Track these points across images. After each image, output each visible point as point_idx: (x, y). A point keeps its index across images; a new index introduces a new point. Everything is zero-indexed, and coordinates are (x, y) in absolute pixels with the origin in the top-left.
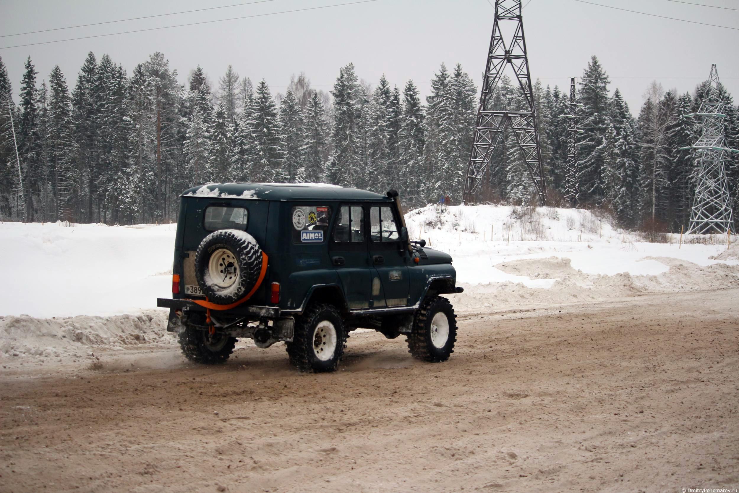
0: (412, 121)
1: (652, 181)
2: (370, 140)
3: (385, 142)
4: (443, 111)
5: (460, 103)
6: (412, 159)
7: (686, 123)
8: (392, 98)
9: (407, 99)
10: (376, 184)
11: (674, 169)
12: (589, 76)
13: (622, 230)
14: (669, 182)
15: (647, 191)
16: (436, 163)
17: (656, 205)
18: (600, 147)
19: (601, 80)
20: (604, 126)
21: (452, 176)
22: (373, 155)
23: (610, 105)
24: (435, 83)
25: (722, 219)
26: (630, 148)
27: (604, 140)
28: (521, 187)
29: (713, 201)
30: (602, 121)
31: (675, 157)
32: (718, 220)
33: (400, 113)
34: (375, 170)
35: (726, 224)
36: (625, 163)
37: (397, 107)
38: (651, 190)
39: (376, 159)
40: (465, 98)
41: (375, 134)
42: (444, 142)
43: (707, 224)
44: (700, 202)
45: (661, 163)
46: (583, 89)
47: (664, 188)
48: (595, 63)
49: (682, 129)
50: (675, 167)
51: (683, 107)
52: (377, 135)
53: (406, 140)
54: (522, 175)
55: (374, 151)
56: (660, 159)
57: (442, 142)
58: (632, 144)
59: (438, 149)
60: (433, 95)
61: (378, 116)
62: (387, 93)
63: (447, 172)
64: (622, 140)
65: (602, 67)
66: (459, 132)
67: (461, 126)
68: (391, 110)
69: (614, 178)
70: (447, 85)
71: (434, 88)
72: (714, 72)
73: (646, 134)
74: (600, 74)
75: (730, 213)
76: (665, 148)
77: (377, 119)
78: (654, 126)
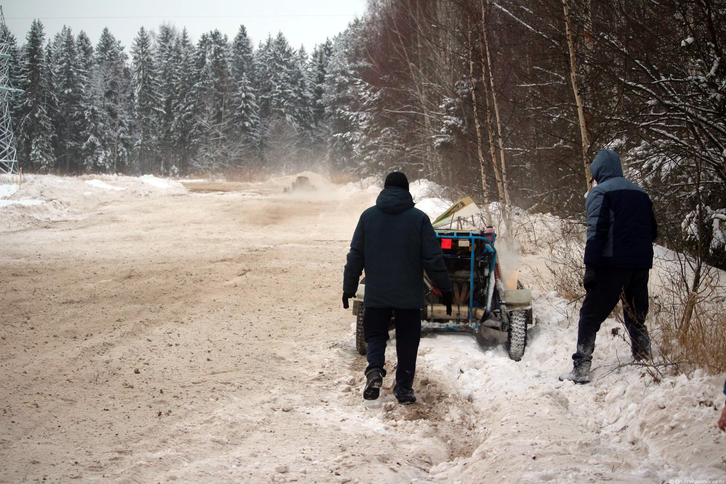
25: (6, 159)
35: (11, 163)
75: (14, 153)
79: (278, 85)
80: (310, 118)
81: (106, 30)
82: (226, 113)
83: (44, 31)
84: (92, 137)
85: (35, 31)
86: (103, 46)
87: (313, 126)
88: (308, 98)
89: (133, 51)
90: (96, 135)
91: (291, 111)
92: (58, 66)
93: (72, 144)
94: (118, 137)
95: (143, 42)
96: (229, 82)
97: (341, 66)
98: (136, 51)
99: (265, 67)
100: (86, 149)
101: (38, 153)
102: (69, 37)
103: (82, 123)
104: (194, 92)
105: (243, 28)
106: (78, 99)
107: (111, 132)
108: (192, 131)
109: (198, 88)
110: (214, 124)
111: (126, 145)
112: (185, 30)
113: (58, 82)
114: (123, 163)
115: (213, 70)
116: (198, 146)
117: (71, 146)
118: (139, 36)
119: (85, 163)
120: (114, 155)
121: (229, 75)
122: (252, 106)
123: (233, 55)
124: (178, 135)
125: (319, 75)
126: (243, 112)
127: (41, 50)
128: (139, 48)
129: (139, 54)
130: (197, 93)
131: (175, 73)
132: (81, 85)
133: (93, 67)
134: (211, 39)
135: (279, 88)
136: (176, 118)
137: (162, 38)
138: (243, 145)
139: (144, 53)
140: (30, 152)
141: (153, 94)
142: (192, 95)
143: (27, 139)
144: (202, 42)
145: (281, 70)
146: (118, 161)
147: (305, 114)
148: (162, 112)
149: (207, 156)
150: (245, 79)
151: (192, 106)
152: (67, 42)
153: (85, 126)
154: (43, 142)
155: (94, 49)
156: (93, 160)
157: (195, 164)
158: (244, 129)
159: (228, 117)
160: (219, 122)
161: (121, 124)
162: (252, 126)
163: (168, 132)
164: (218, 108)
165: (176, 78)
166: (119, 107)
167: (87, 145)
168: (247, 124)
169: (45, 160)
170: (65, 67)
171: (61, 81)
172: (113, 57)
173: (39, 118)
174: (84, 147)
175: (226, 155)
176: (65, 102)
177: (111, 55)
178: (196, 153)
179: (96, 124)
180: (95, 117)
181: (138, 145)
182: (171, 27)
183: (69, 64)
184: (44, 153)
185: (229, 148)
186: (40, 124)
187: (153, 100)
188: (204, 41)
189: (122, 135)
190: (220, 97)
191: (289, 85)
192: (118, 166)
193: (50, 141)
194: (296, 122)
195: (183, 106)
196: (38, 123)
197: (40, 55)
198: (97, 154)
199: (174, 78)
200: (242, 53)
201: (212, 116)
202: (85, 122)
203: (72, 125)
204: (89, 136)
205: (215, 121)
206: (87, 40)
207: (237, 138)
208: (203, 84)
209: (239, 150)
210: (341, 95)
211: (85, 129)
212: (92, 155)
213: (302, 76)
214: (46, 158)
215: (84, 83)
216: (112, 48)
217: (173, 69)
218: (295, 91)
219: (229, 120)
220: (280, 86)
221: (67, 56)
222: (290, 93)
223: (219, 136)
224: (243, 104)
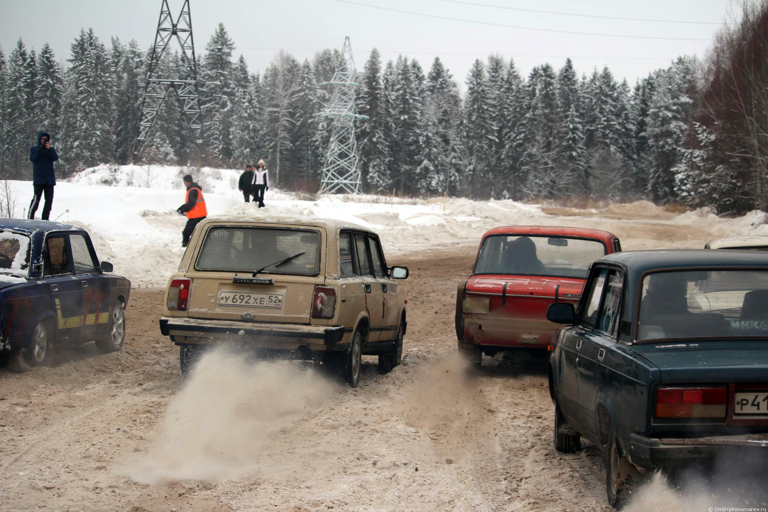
0: (48, 82)
1: (277, 143)
2: (9, 100)
3: (23, 102)
4: (83, 74)
5: (99, 66)
6: (47, 118)
7: (310, 89)
8: (29, 60)
9: (44, 61)
10: (14, 143)
11: (297, 132)
12: (216, 42)
13: (278, 190)
14: (291, 145)
15: (272, 152)
16: (75, 123)
17: (280, 166)
18: (225, 110)
19: (227, 45)
20: (229, 90)
21: (90, 136)
22: (11, 114)
23: (235, 70)
24: (74, 47)
25: (351, 180)
26: (255, 111)
27: (229, 103)
28: (154, 147)
29: (343, 163)
30: (227, 86)
31: (299, 121)
32: (346, 182)
33: (36, 76)
34: (13, 129)
35: (356, 185)
36: (249, 125)
37: (34, 69)
38: (275, 152)
39: (14, 118)
40: (104, 62)
41: (13, 94)
42: (83, 103)
43: (338, 184)
44: (331, 164)
45: (284, 126)
46: (210, 54)
47: (287, 150)
48: (222, 30)
49: (305, 94)
50: (298, 130)
51: (307, 73)
52: (15, 95)
53: (42, 101)
54: (154, 135)
55: (12, 111)
56: (284, 123)
57: (80, 103)
58: (256, 107)
59: (77, 110)
60: (72, 58)
61: (17, 77)
62: (23, 54)
63: (85, 132)
64: (247, 104)
65: (228, 33)
66: (97, 94)
67: (99, 88)
68: (28, 71)
69: (242, 140)
70: (86, 50)
71: (74, 52)
72: (347, 44)
73: (272, 99)
74: (226, 40)
75: (358, 175)
76: (289, 112)
77: (15, 80)
78: (280, 91)
79: (604, 116)
80: (633, 150)
81: (437, 59)
82: (555, 143)
83: (380, 59)
84: (426, 162)
85: (374, 60)
86: (434, 74)
87: (635, 156)
88: (631, 130)
89: (468, 81)
90: (430, 160)
91: (616, 143)
92: (394, 93)
93: (407, 167)
94: (451, 162)
95: (477, 74)
96: (558, 113)
97: (665, 102)
98: (471, 82)
99: (591, 100)
100: (420, 173)
101: (376, 175)
102: (406, 66)
103: (417, 148)
104: (525, 122)
105: (569, 61)
106: (413, 125)
107: (444, 158)
108: (522, 159)
109: (529, 118)
110: (543, 152)
111: (458, 170)
112: (512, 62)
113: (394, 109)
114: (455, 187)
115: (543, 102)
116: (527, 172)
117: (406, 170)
118: (473, 68)
119: (419, 186)
120: (446, 179)
121: (558, 107)
122: (579, 137)
123: (559, 86)
124: (509, 162)
125: (642, 108)
126: (570, 142)
127: (379, 77)
128: (473, 79)
129: (474, 84)
130: (527, 123)
131: (506, 103)
132: (416, 111)
133: (425, 95)
134: (541, 72)
135: (605, 121)
136: (507, 146)
137: (492, 69)
138: (570, 174)
139: (478, 84)
140: (367, 174)
141: (486, 123)
142: (522, 124)
143: (364, 162)
144: (533, 75)
145: (606, 103)
146: (450, 186)
147: (628, 146)
148: (494, 140)
149: (536, 183)
150: (572, 111)
151: (523, 135)
152: (403, 71)
153: (419, 151)
154: (380, 165)
155: (426, 77)
156: (427, 184)
157: (525, 190)
158: (571, 158)
159: (556, 147)
160: (549, 150)
161: (454, 150)
162: (579, 156)
163: (499, 159)
164: (547, 138)
165: (508, 109)
166: (451, 133)
167: (421, 169)
168: (574, 154)
169: (381, 182)
170: (402, 94)
171: (396, 107)
172: (444, 86)
173: (377, 143)
174: (418, 171)
175: (554, 182)
176: (400, 127)
177: (442, 83)
178: (527, 180)
179: (430, 150)
180: (429, 142)
181: (470, 170)
182: (500, 58)
183: (406, 92)
184: (380, 175)
185: (557, 176)
186: (378, 148)
187: (487, 128)
188: (535, 75)
189: (454, 161)
190: (550, 128)
191: (614, 117)
192: (450, 189)
193: (386, 164)
194: (620, 152)
195: (515, 135)
196: (375, 147)
197: (378, 83)
198: (431, 178)
199: (506, 108)
200: (568, 85)
201: (542, 146)
202: (419, 147)
203: (407, 149)
204: (422, 161)
205: (545, 150)
206: (419, 69)
207: (565, 167)
208: (534, 115)
209: (567, 178)
210: (664, 129)
211: (419, 154)
212: (426, 179)
213: (626, 109)
214: (383, 180)
215: (418, 109)
216: (443, 77)
217: (505, 99)
218: (619, 124)
219: (557, 150)
220: (605, 118)
221: (404, 85)
222: (614, 125)
223: (548, 164)
224: (570, 135)
